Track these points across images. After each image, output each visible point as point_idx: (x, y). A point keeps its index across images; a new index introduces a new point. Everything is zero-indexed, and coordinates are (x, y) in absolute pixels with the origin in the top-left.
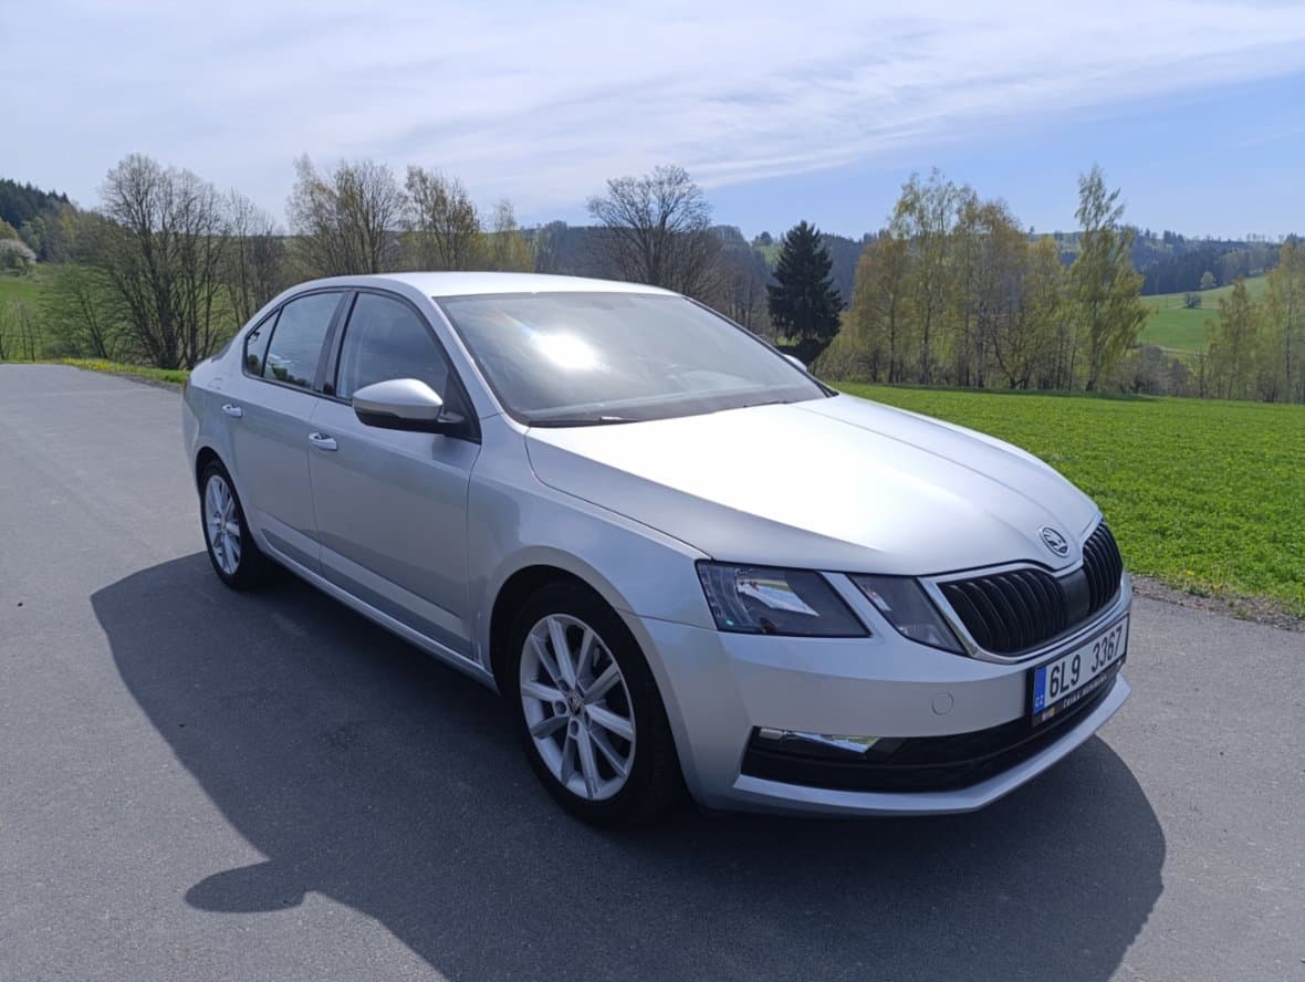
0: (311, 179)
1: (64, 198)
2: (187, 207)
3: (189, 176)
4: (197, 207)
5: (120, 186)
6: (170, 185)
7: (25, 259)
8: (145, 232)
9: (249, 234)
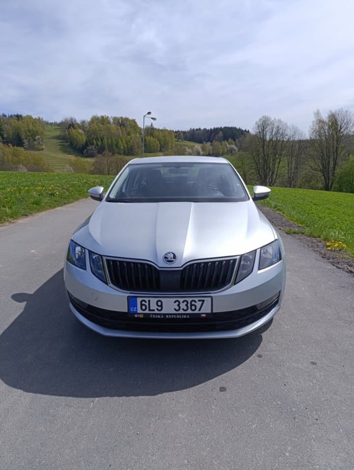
0: (319, 118)
1: (248, 131)
2: (278, 131)
3: (280, 121)
4: (281, 132)
5: (258, 126)
6: (273, 124)
7: (235, 150)
8: (264, 140)
9: (296, 139)
